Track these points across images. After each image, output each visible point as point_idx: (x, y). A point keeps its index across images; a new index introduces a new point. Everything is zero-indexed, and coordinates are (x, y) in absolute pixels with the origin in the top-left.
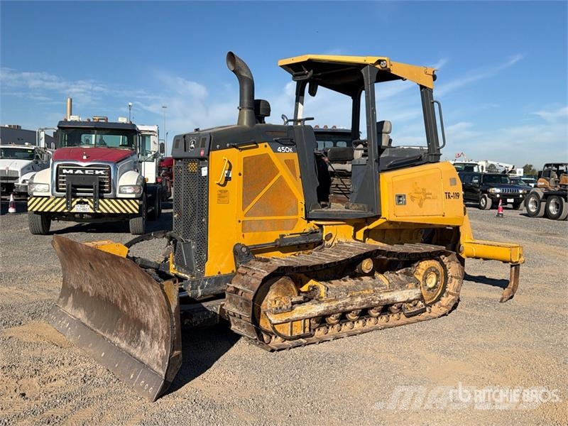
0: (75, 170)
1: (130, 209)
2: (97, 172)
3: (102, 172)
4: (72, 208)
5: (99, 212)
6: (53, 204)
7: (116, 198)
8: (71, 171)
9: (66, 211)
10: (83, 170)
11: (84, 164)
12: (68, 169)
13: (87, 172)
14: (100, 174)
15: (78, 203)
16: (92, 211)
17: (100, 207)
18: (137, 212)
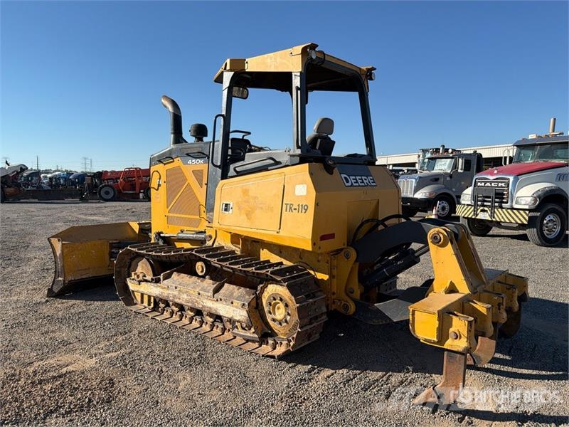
0: (485, 183)
1: (520, 219)
2: (500, 185)
3: (503, 185)
4: (477, 215)
5: (494, 220)
6: (466, 211)
7: (512, 209)
8: (483, 184)
9: (473, 217)
10: (491, 183)
11: (491, 178)
12: (481, 182)
13: (493, 185)
14: (502, 187)
15: (482, 211)
16: (490, 219)
17: (495, 216)
18: (526, 223)
